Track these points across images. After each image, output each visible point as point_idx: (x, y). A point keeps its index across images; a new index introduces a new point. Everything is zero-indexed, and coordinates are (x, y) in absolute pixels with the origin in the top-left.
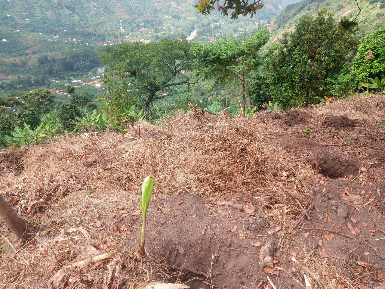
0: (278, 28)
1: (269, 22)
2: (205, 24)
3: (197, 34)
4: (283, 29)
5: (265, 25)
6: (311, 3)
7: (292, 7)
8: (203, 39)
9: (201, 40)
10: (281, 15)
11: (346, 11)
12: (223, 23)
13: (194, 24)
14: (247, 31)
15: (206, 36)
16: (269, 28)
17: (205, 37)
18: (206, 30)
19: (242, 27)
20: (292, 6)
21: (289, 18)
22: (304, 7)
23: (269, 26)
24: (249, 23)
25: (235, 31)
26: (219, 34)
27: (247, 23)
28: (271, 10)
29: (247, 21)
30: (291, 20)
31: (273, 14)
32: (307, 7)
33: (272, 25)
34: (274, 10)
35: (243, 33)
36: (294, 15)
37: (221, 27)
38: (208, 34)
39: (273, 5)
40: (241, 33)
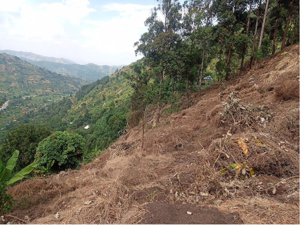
0: (78, 101)
1: (71, 96)
2: (16, 97)
3: (9, 104)
4: (82, 101)
5: (69, 98)
6: (98, 85)
7: (86, 87)
8: (15, 108)
9: (13, 109)
10: (79, 91)
11: (119, 91)
12: (34, 96)
13: (6, 97)
14: (55, 101)
15: (18, 105)
16: (72, 100)
17: (17, 106)
18: (18, 101)
19: (51, 99)
20: (86, 86)
21: (85, 94)
22: (94, 87)
23: (71, 98)
24: (56, 96)
25: (45, 102)
26: (30, 104)
27: (55, 96)
28: (73, 88)
29: (55, 94)
30: (87, 95)
31: (74, 91)
32: (96, 87)
33: (74, 98)
34: (75, 88)
35: (52, 103)
36: (88, 92)
37: (32, 99)
38: (20, 104)
39: (74, 85)
40: (50, 103)
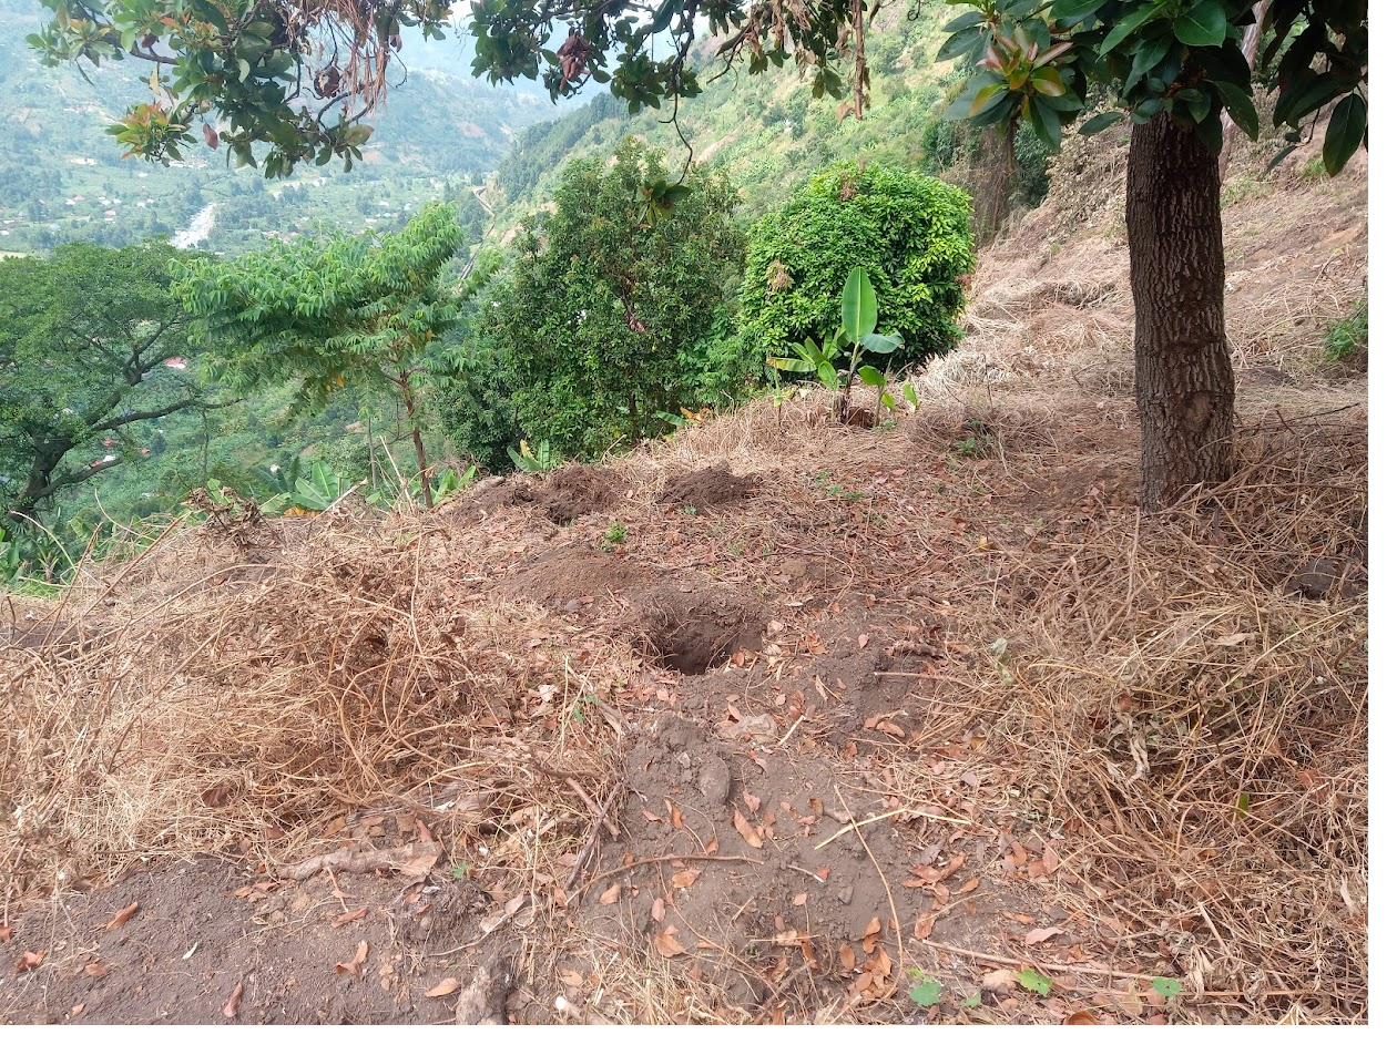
0: (511, 201)
1: (478, 182)
2: (243, 187)
3: (217, 219)
4: (529, 201)
5: (470, 189)
6: (602, 119)
7: (544, 134)
8: (245, 238)
9: (237, 243)
10: (515, 156)
11: (706, 146)
12: (316, 183)
13: (198, 185)
14: (407, 208)
15: (255, 226)
16: (482, 198)
17: (251, 230)
18: (251, 207)
19: (388, 196)
20: (544, 129)
21: (541, 169)
22: (580, 134)
23: (481, 192)
24: (410, 183)
25: (366, 209)
26: (306, 219)
27: (404, 181)
28: (479, 140)
29: (403, 175)
30: (550, 176)
31: (485, 154)
32: (590, 134)
33: (491, 189)
34: (487, 142)
35: (396, 215)
36: (556, 158)
37: (311, 195)
38: (263, 221)
39: (482, 126)
40: (387, 215)
